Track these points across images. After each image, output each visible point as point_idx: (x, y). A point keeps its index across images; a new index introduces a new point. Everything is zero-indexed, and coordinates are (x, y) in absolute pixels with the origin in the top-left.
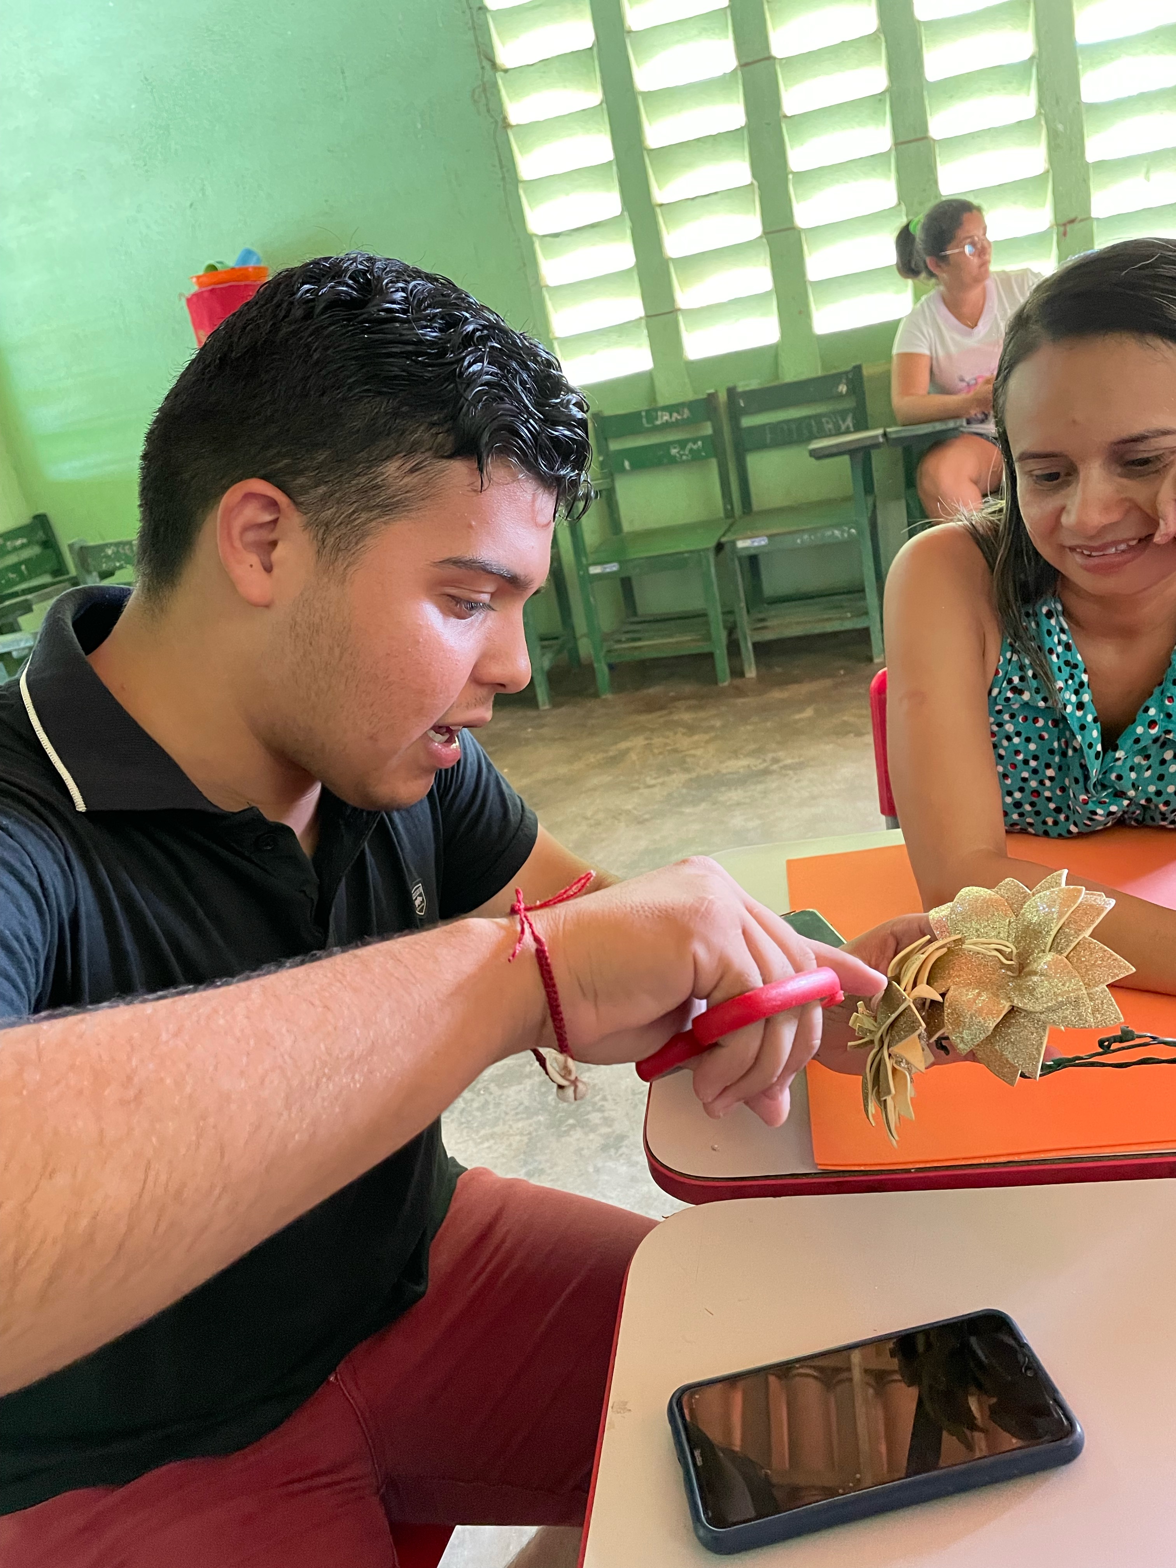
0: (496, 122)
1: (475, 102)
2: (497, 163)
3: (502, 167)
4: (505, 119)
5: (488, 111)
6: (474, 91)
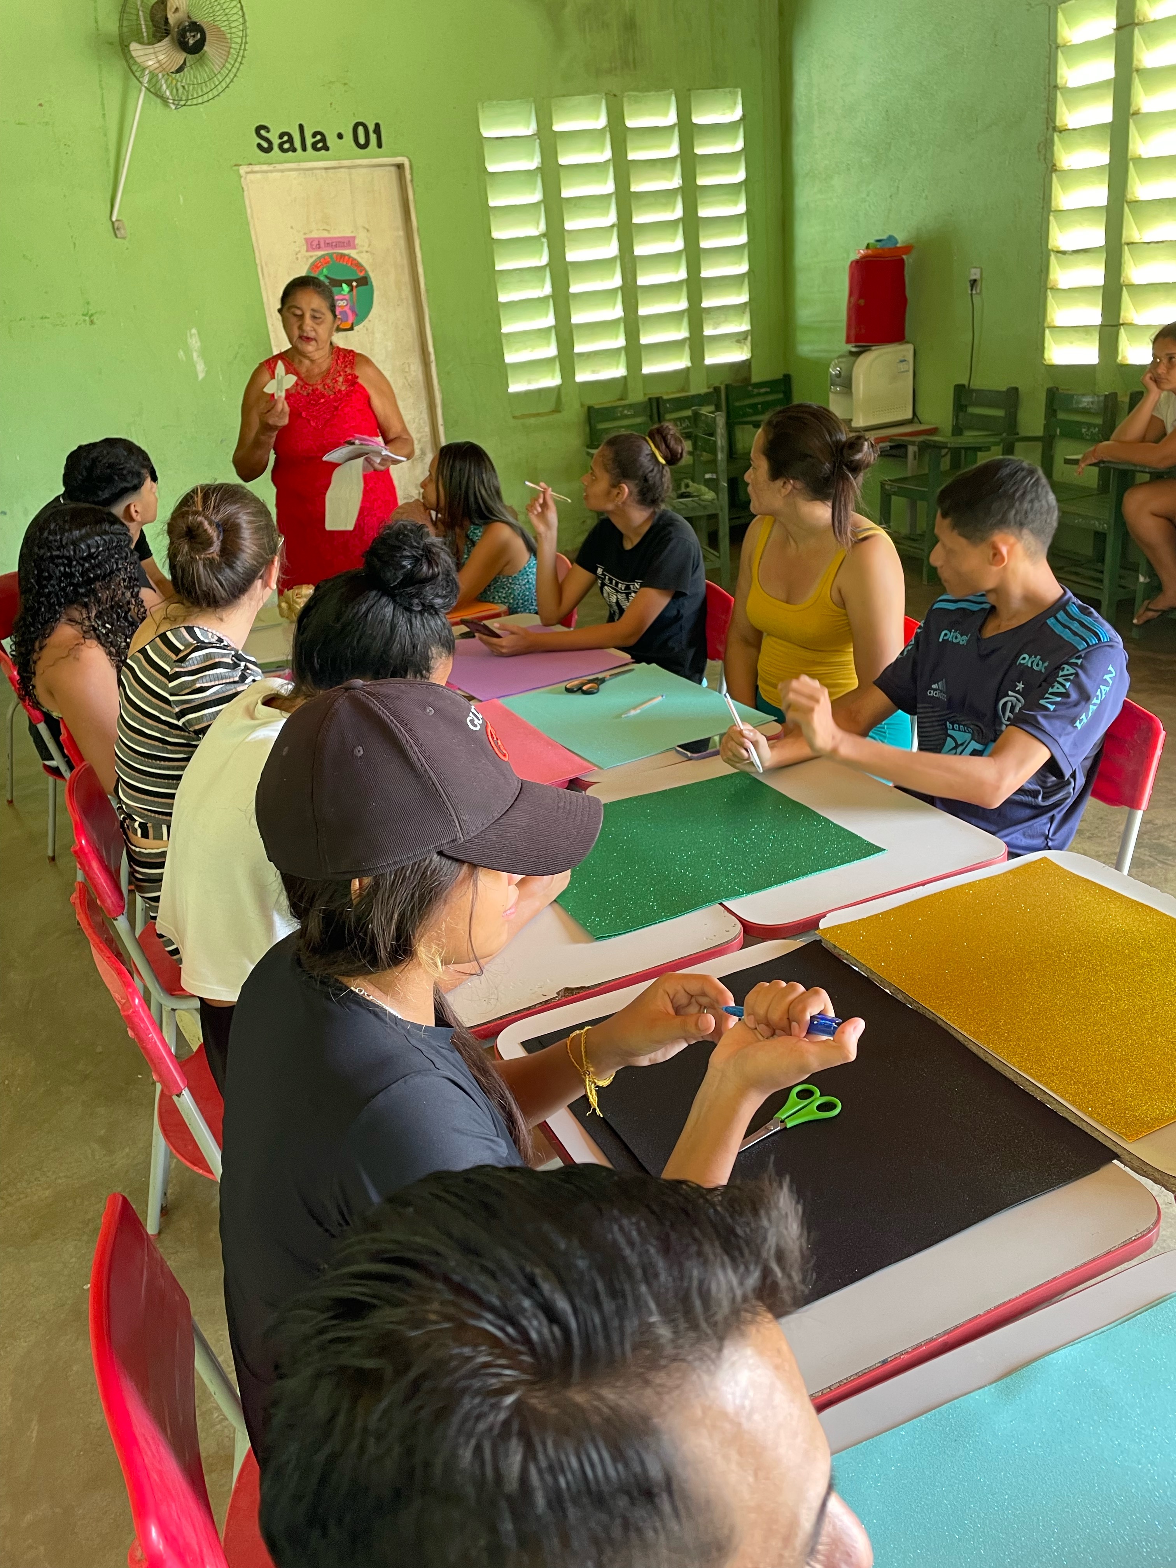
0: (1048, 167)
1: (1039, 152)
2: (1041, 196)
3: (1044, 199)
4: (1055, 165)
5: (1045, 159)
6: (1039, 144)
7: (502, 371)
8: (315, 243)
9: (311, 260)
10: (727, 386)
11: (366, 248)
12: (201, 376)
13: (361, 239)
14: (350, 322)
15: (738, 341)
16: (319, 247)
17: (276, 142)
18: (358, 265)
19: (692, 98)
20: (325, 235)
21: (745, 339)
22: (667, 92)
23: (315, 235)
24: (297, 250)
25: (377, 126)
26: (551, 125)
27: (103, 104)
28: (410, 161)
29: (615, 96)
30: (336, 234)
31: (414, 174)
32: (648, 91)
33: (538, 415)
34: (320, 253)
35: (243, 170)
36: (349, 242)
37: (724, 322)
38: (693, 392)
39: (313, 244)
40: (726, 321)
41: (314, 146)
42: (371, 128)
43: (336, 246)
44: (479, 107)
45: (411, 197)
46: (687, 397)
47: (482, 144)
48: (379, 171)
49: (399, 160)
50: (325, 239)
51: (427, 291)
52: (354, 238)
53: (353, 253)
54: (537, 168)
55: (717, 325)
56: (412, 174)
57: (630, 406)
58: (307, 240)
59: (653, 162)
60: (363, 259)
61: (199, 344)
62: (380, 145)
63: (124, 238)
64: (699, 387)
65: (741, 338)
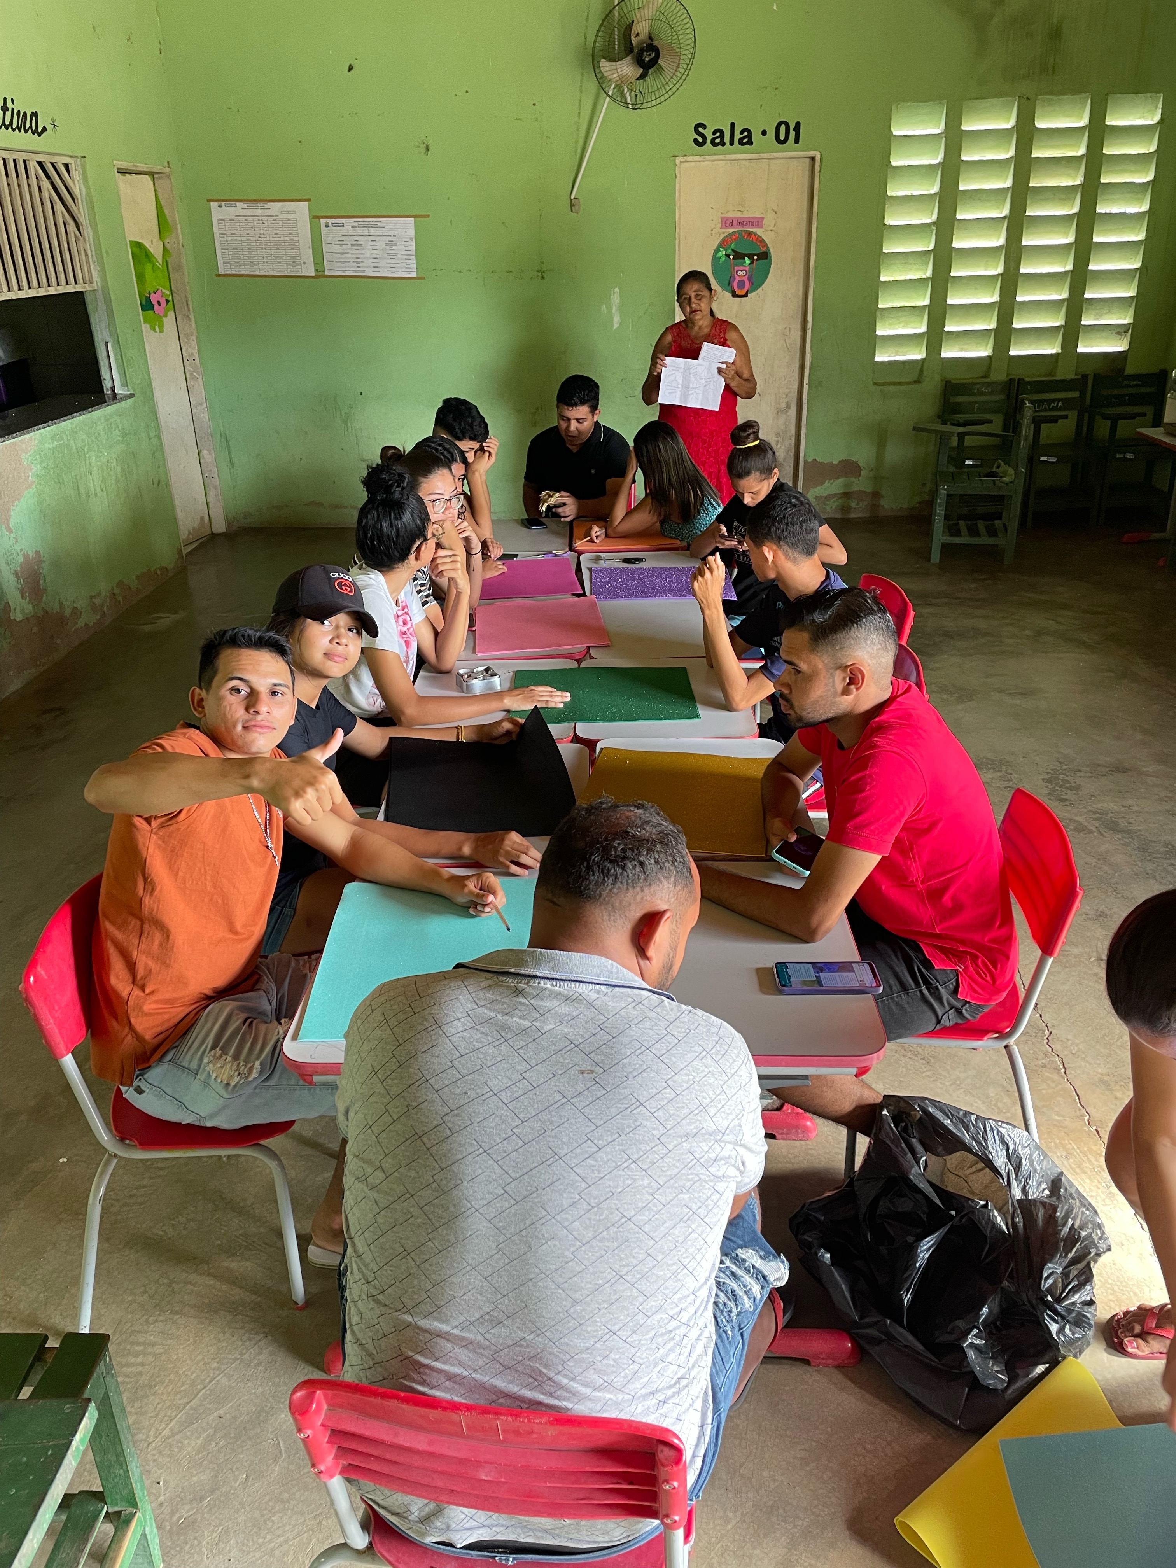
7: (872, 341)
8: (728, 222)
9: (723, 236)
10: (1095, 375)
11: (770, 228)
12: (615, 326)
13: (768, 221)
14: (746, 290)
15: (1118, 333)
16: (732, 225)
17: (710, 137)
18: (762, 241)
19: (1109, 101)
20: (739, 215)
21: (1126, 332)
22: (1084, 95)
23: (730, 215)
24: (713, 226)
25: (798, 125)
26: (961, 124)
27: (580, 105)
28: (821, 155)
29: (1028, 98)
30: (747, 215)
31: (823, 167)
32: (1063, 94)
33: (899, 384)
34: (731, 230)
35: (678, 160)
36: (758, 222)
37: (1107, 313)
38: (1059, 377)
39: (727, 222)
40: (1109, 312)
41: (741, 142)
42: (792, 127)
43: (746, 225)
44: (894, 107)
45: (816, 186)
46: (1052, 381)
47: (890, 141)
48: (795, 162)
49: (812, 153)
50: (737, 218)
51: (816, 267)
52: (763, 218)
53: (759, 231)
54: (939, 163)
55: (1099, 316)
56: (821, 166)
57: (989, 384)
58: (722, 218)
59: (1058, 160)
60: (767, 237)
61: (619, 300)
62: (797, 141)
63: (577, 213)
64: (1066, 373)
65: (1122, 330)
